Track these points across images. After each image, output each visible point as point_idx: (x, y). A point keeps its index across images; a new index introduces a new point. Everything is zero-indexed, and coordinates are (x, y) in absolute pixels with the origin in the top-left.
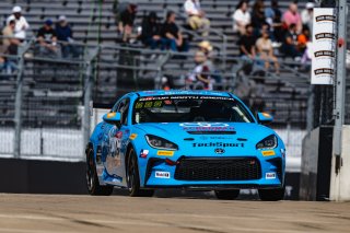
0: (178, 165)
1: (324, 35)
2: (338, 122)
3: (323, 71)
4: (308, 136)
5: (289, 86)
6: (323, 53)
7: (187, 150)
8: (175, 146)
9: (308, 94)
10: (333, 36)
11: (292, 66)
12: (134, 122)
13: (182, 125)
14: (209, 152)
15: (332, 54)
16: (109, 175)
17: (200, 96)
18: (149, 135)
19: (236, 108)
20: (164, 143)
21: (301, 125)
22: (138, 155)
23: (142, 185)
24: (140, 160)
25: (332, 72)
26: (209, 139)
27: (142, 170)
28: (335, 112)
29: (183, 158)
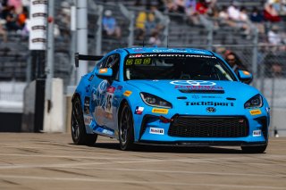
0: (172, 123)
1: (38, 15)
2: (49, 76)
3: (38, 40)
4: (28, 87)
5: (13, 51)
6: (38, 27)
7: (181, 108)
8: (169, 105)
9: (27, 56)
10: (45, 15)
11: (16, 36)
12: (126, 79)
13: (172, 82)
14: (201, 111)
15: (44, 28)
16: (98, 126)
17: (185, 54)
18: (144, 93)
19: (219, 66)
20: (158, 101)
21: (22, 79)
22: (133, 111)
23: (136, 140)
24: (135, 116)
25: (44, 41)
26: (200, 98)
27: (137, 127)
28: (46, 69)
29: (177, 116)
